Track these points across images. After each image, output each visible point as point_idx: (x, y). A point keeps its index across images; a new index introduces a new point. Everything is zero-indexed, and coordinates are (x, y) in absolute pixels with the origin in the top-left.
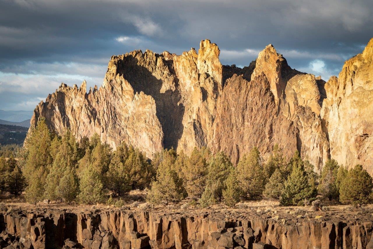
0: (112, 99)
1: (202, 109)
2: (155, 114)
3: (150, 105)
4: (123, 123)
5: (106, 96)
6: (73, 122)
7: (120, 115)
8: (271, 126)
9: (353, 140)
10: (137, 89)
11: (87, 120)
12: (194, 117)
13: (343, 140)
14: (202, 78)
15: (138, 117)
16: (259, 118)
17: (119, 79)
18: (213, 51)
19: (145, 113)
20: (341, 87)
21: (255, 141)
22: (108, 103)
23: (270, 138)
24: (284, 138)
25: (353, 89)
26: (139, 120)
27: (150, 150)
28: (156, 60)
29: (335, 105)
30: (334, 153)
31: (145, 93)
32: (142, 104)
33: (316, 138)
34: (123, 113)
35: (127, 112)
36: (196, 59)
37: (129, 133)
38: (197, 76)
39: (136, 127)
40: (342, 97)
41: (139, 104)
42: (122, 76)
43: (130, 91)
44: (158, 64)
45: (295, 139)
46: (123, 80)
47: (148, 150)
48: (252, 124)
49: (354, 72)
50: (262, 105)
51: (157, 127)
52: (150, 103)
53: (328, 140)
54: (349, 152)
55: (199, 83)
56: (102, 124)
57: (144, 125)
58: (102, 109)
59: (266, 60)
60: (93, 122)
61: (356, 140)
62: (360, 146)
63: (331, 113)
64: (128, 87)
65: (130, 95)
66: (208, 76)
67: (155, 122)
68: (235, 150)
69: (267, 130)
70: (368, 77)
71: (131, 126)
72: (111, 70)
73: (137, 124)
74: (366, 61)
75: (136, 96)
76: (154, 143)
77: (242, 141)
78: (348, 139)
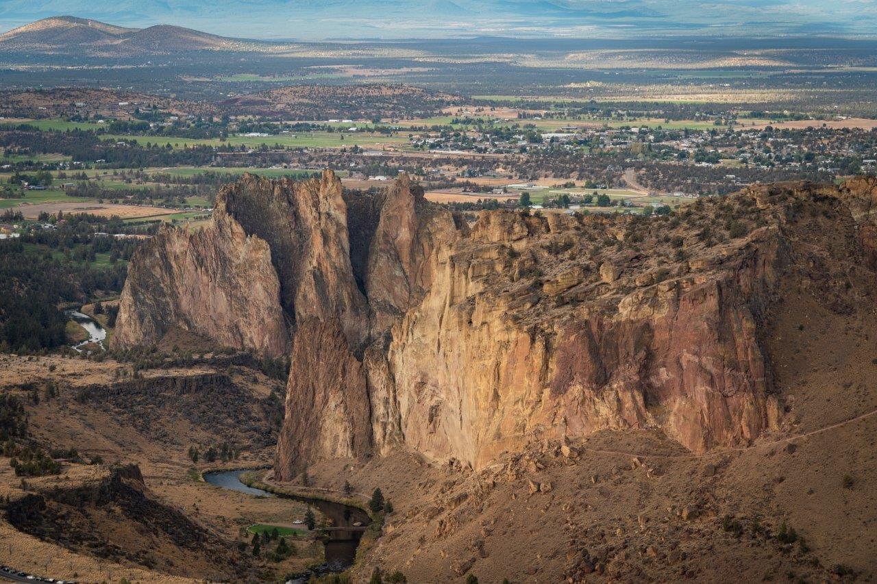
0: (221, 242)
1: (323, 255)
2: (270, 260)
3: (264, 250)
4: (234, 271)
5: (213, 239)
6: (177, 270)
7: (230, 261)
8: (344, 366)
9: (413, 385)
10: (249, 232)
11: (192, 268)
12: (315, 263)
13: (406, 384)
14: (323, 217)
15: (251, 264)
16: (332, 359)
17: (228, 219)
18: (334, 187)
19: (258, 260)
20: (405, 333)
21: (329, 380)
22: (216, 247)
23: (343, 377)
24: (355, 379)
25: (413, 338)
26: (251, 267)
27: (265, 302)
28: (274, 189)
29: (400, 349)
30: (399, 394)
31: (259, 237)
32: (255, 249)
33: (384, 380)
34: (233, 259)
35: (238, 258)
36: (319, 189)
37: (241, 282)
38: (317, 215)
39: (249, 276)
40: (406, 343)
41: (251, 248)
42: (232, 216)
43: (241, 234)
44: (276, 194)
45: (365, 379)
46: (233, 221)
47: (263, 303)
48: (326, 363)
49: (414, 323)
50: (335, 346)
51: (272, 277)
52: (264, 248)
53: (394, 381)
54: (410, 395)
55: (320, 224)
56: (210, 272)
57: (257, 273)
58: (210, 254)
59: (396, 195)
60: (199, 270)
61: (416, 386)
62: (419, 391)
63: (397, 356)
64: (238, 229)
65: (241, 238)
66: (328, 215)
67: (270, 270)
68: (311, 388)
69: (340, 370)
70: (424, 332)
71: (243, 275)
72: (219, 207)
73: (250, 272)
74: (424, 315)
75: (248, 239)
76: (270, 294)
77: (317, 379)
78: (409, 385)
